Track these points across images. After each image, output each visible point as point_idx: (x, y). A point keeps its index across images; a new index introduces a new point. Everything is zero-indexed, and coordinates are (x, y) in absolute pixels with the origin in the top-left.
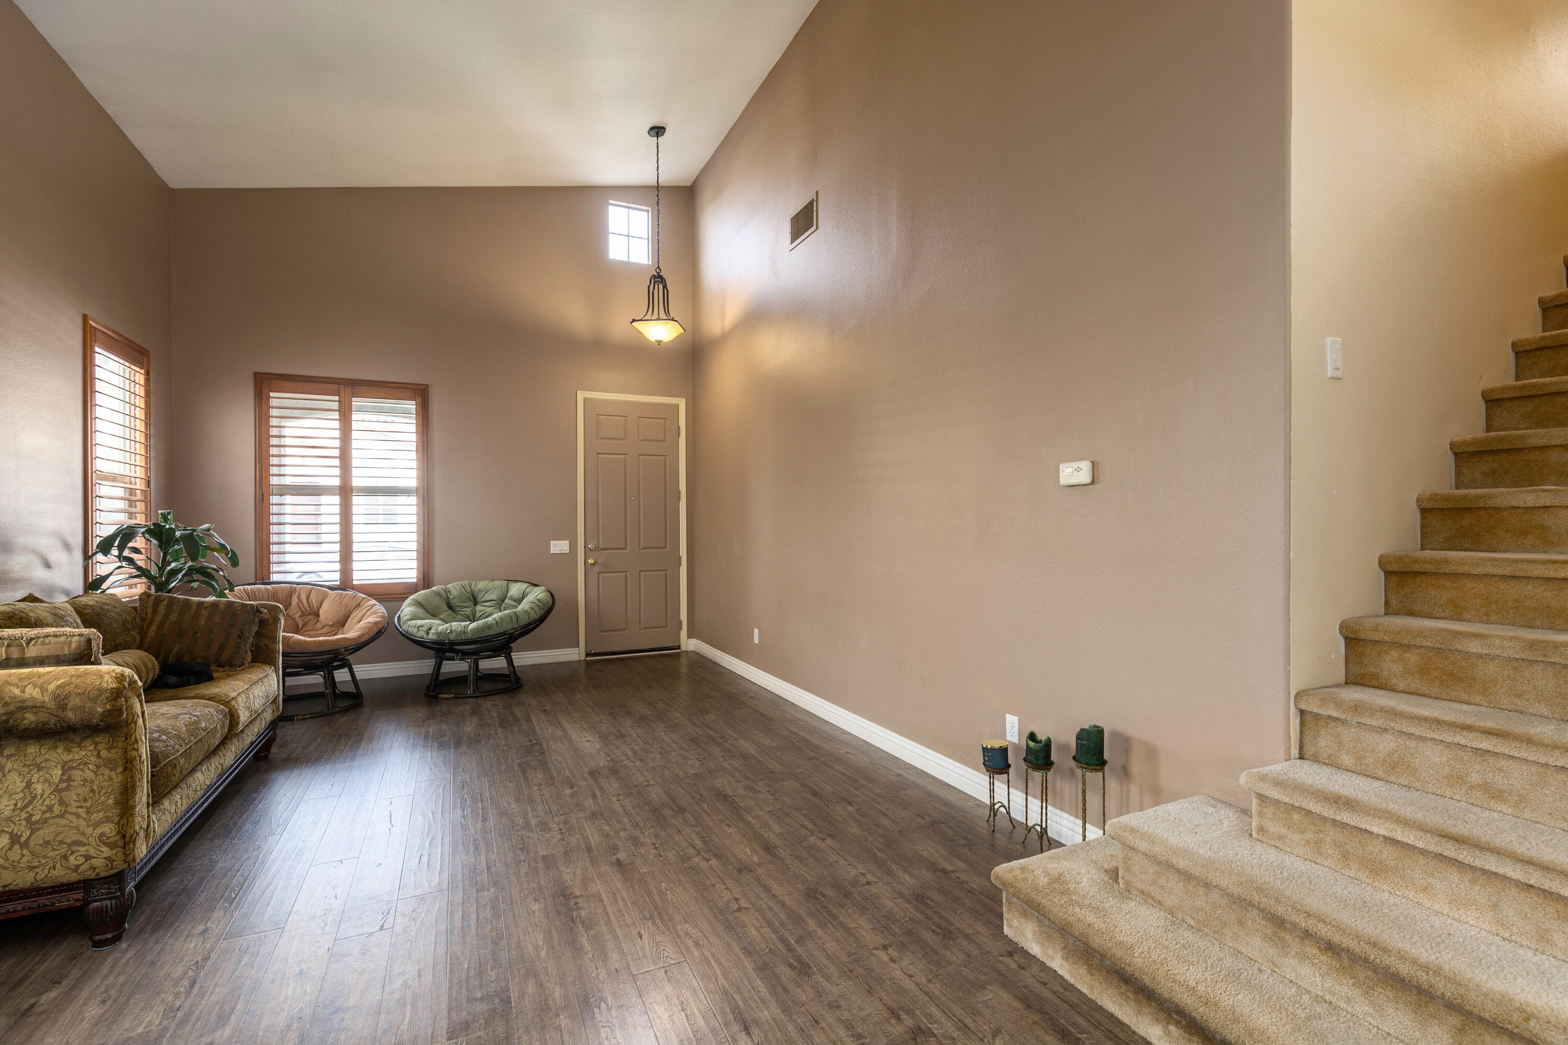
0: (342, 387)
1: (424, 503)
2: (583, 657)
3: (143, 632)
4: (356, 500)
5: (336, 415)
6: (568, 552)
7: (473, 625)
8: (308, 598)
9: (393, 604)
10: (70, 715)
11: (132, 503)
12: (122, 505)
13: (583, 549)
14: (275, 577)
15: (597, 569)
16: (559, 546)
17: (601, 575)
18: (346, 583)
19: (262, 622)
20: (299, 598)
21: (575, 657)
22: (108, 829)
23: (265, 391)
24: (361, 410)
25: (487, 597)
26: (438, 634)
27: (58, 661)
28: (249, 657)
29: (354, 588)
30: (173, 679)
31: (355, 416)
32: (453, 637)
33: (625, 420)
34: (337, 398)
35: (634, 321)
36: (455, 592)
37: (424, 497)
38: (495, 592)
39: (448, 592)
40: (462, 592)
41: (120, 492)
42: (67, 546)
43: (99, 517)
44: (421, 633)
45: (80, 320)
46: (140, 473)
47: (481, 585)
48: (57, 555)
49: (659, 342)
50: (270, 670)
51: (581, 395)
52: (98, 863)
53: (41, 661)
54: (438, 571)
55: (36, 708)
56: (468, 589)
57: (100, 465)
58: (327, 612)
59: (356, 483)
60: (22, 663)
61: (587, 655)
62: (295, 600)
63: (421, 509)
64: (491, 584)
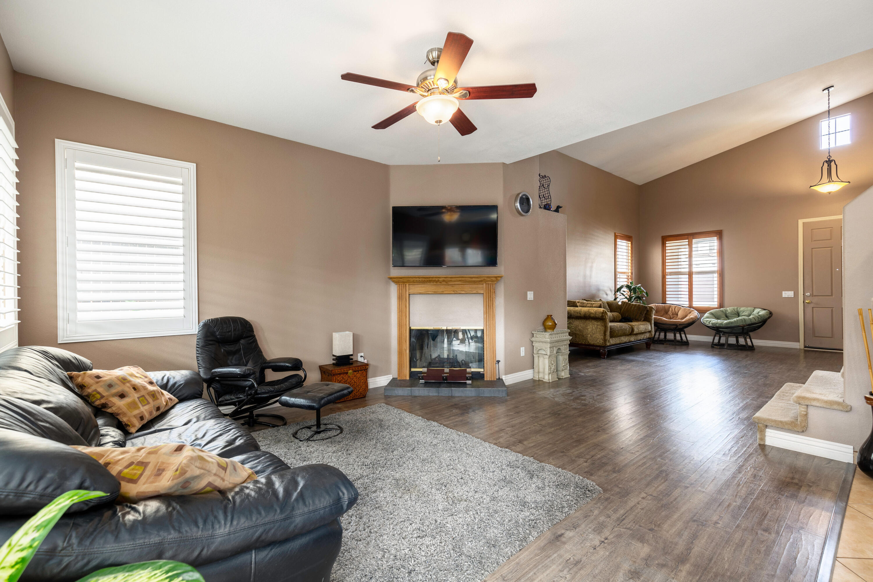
0: (689, 236)
1: (720, 276)
2: (802, 347)
3: (621, 310)
4: (694, 276)
5: (687, 247)
6: (793, 296)
7: (726, 322)
8: (675, 309)
9: (703, 314)
10: (597, 316)
11: (628, 279)
12: (626, 280)
13: (802, 296)
14: (667, 302)
15: (812, 305)
16: (788, 294)
17: (814, 309)
18: (691, 306)
19: (647, 311)
20: (672, 309)
21: (798, 347)
22: (602, 337)
23: (665, 241)
24: (697, 243)
25: (744, 314)
26: (712, 324)
27: (597, 307)
28: (643, 319)
29: (693, 308)
30: (623, 320)
31: (694, 246)
32: (717, 325)
33: (831, 230)
34: (687, 240)
35: (811, 186)
36: (729, 311)
37: (720, 274)
38: (748, 312)
39: (726, 311)
40: (732, 311)
41: (626, 277)
42: (611, 290)
43: (618, 283)
44: (707, 323)
45: (614, 234)
46: (630, 271)
47: (742, 309)
48: (609, 292)
49: (830, 193)
50: (648, 324)
51: (801, 222)
52: (601, 343)
53: (595, 307)
54: (726, 303)
55: (593, 314)
56: (736, 310)
57: (618, 270)
58: (680, 314)
59: (694, 270)
60: (592, 307)
61: (805, 347)
62: (671, 309)
63: (719, 279)
64: (746, 309)
